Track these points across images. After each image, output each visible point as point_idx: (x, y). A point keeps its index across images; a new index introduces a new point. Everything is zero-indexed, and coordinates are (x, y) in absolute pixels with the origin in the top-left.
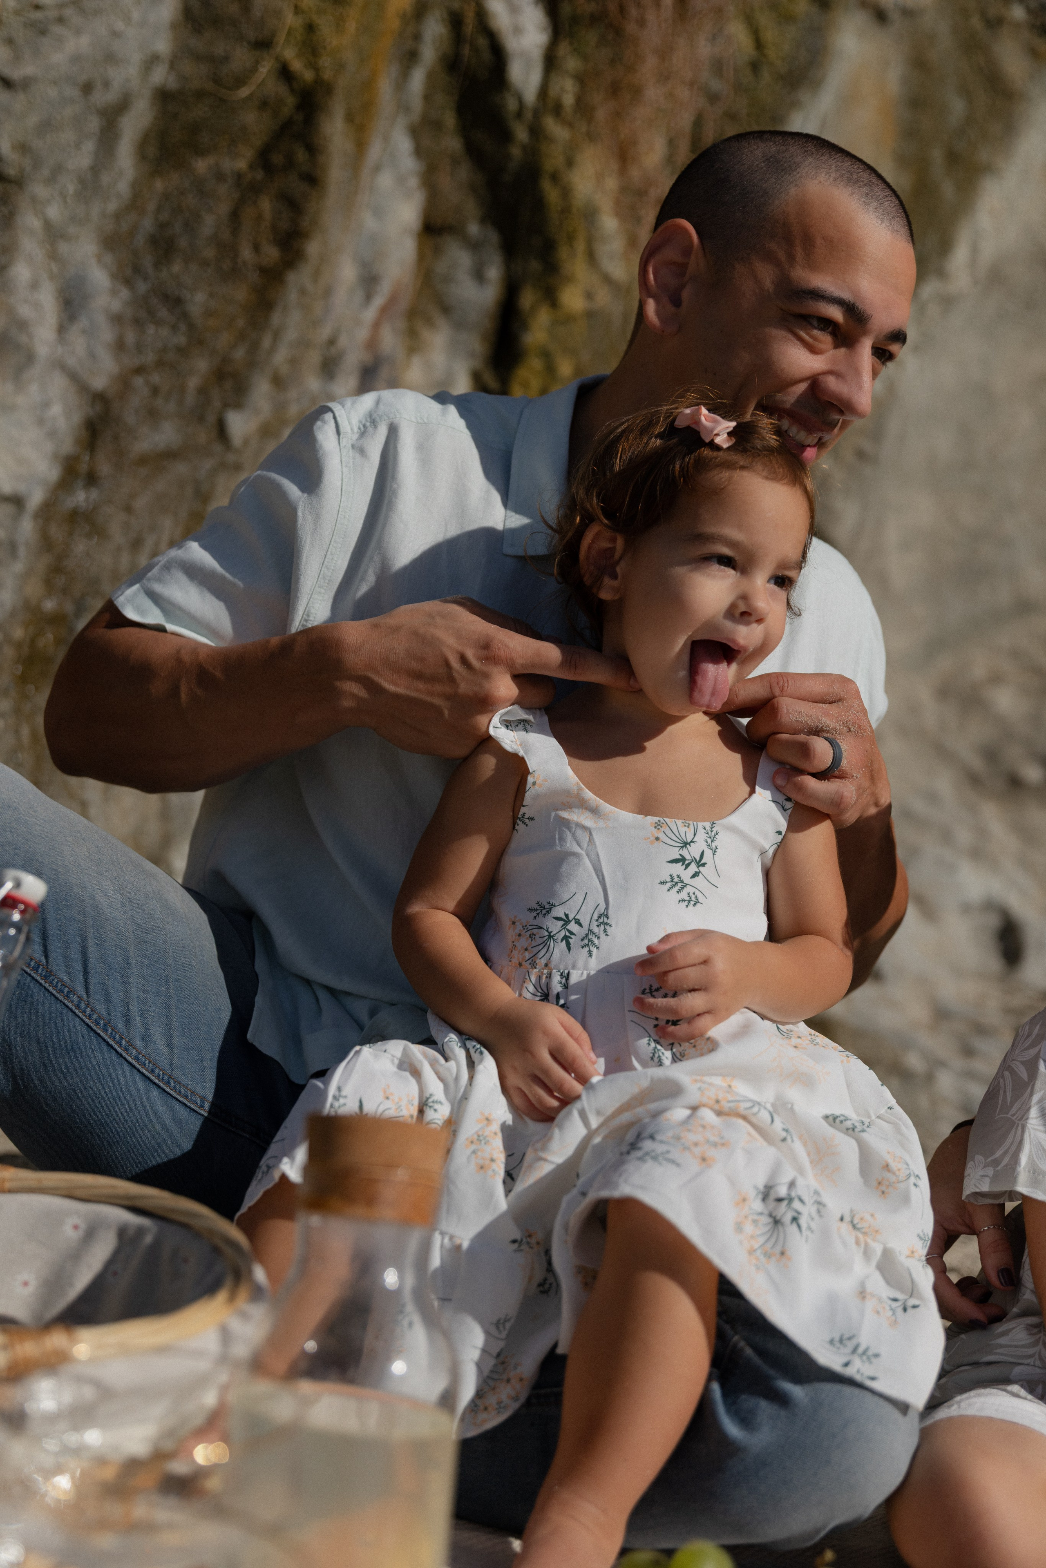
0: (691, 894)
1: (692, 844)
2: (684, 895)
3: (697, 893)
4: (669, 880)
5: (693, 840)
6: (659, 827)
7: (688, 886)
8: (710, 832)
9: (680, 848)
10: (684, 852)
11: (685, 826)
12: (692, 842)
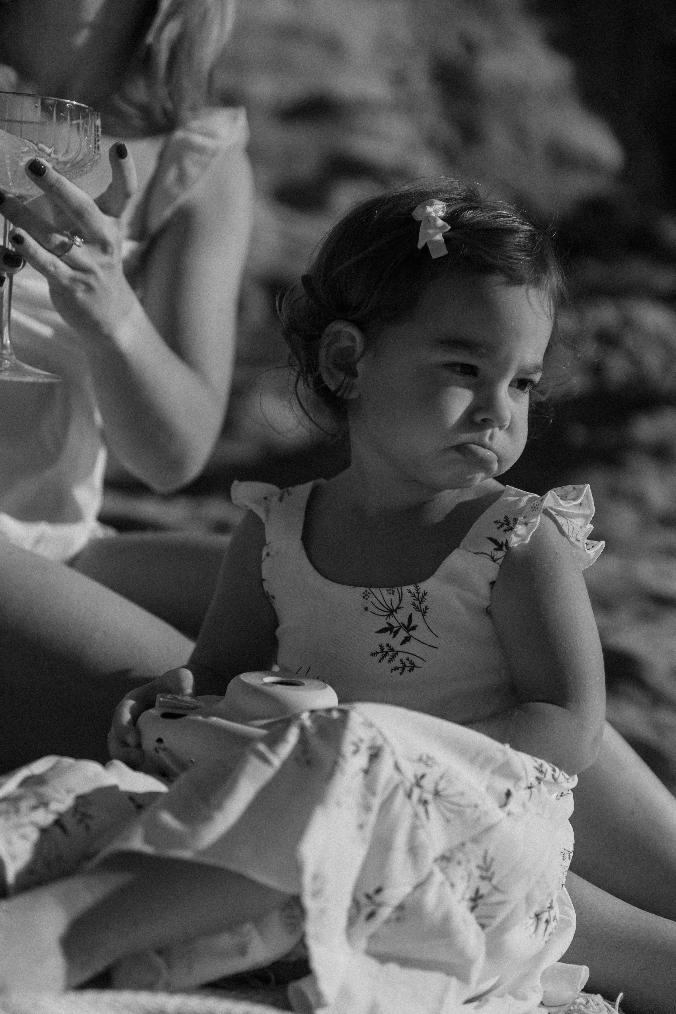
0: (404, 660)
1: (398, 611)
2: (396, 663)
3: (411, 657)
4: (379, 650)
5: (401, 606)
6: (367, 597)
7: (399, 653)
8: (416, 595)
9: (386, 617)
10: (392, 621)
11: (390, 594)
12: (398, 608)
